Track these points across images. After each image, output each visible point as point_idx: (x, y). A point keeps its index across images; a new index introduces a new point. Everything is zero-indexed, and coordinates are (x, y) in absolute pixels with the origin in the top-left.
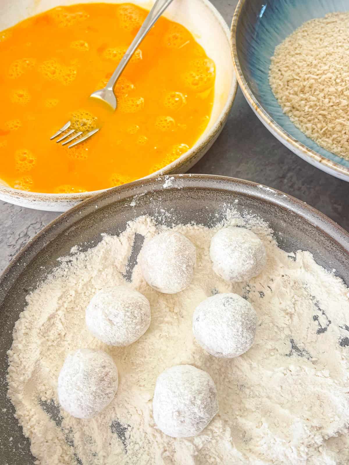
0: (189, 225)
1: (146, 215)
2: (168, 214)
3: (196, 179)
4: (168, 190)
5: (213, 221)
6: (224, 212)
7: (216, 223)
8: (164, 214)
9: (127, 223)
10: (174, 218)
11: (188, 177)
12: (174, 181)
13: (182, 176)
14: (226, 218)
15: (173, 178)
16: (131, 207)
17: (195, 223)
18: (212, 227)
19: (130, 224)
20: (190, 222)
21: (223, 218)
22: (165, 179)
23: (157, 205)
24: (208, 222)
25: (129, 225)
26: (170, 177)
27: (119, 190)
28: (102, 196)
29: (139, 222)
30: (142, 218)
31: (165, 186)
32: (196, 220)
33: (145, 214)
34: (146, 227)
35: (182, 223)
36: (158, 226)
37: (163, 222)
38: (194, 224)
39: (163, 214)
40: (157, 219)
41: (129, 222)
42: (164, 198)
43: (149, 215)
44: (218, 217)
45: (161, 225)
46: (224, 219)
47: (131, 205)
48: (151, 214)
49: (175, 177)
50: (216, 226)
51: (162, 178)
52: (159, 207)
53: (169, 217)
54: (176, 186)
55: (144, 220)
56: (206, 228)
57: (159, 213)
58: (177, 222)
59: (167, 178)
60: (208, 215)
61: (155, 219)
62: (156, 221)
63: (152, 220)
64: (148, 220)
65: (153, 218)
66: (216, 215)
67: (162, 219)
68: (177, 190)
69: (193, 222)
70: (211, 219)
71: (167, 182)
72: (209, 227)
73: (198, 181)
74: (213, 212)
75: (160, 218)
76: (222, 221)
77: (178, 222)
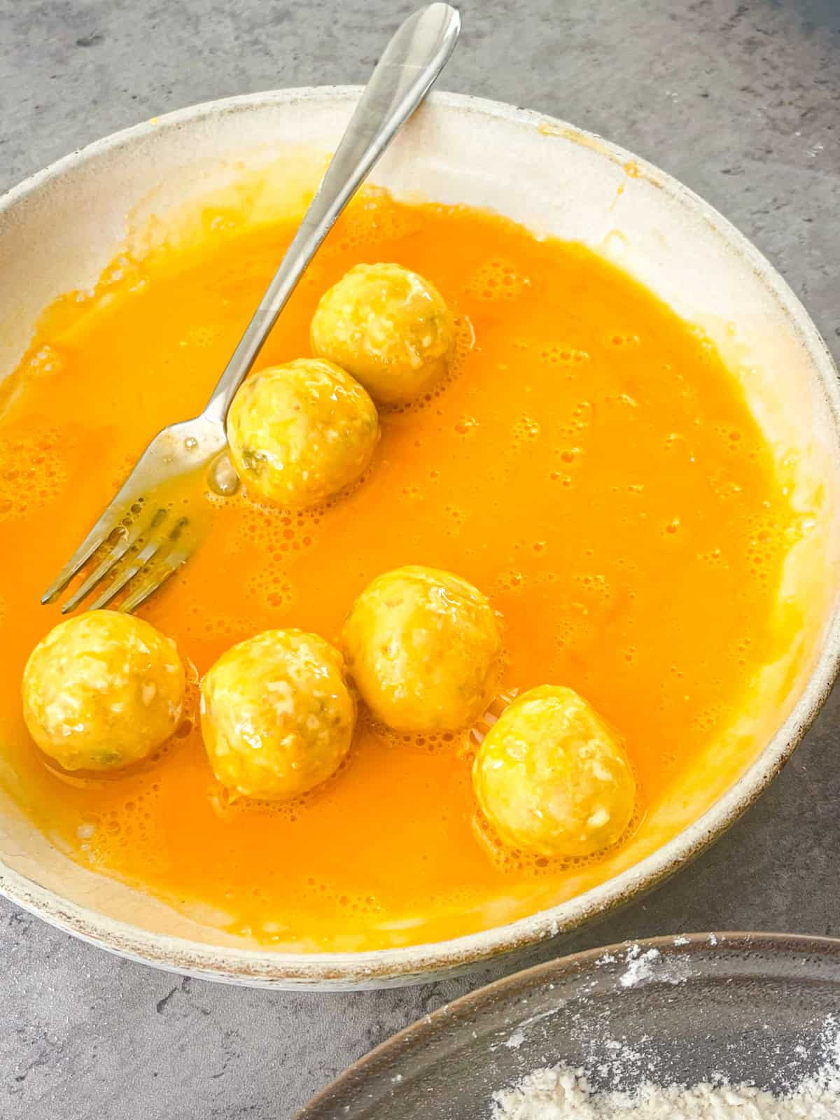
0: (703, 1088)
1: (556, 1067)
2: (630, 1055)
3: (734, 952)
4: (634, 991)
5: (787, 1070)
6: (828, 1042)
7: (800, 1077)
8: (618, 1055)
9: (494, 1095)
10: (651, 1067)
11: (705, 945)
12: (656, 965)
13: (683, 946)
14: (832, 1062)
15: (653, 953)
16: (509, 1051)
17: (725, 1080)
18: (786, 1092)
19: (503, 1103)
20: (709, 1074)
21: (822, 1062)
22: (628, 959)
23: (595, 1030)
24: (771, 1075)
25: (500, 1106)
26: (644, 950)
27: (472, 1013)
28: (417, 1040)
29: (537, 1096)
30: (542, 1079)
31: (628, 980)
32: (730, 1068)
33: (552, 1063)
34: (562, 1110)
35: (680, 1081)
36: (597, 1097)
37: (617, 1079)
38: (720, 1084)
39: (614, 1057)
40: (595, 1073)
41: (499, 1096)
42: (618, 1010)
43: (568, 1064)
44: (805, 1056)
45: (610, 1090)
46: (827, 1065)
47: (509, 1044)
48: (574, 1061)
49: (663, 950)
50: (801, 1088)
51: (615, 955)
52: (600, 1037)
53: (634, 1064)
54: (664, 978)
55: (552, 1087)
56: (766, 1098)
57: (601, 1052)
58: (662, 1077)
59: (635, 953)
60: (770, 1049)
61: (589, 1073)
62: (592, 1081)
63: (577, 1078)
64: (567, 1083)
65: (580, 1072)
66: (799, 1049)
67: (610, 1071)
68: (667, 986)
69: (717, 1076)
70: (781, 1062)
71: (633, 966)
72: (777, 1091)
73: (741, 959)
74: (788, 1041)
75: (604, 1070)
76: (821, 1069)
77: (667, 1077)
